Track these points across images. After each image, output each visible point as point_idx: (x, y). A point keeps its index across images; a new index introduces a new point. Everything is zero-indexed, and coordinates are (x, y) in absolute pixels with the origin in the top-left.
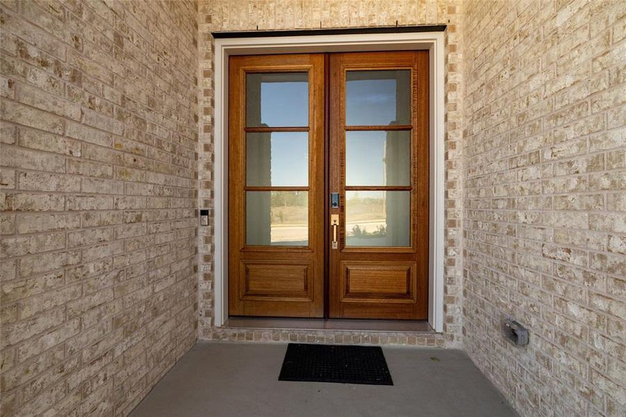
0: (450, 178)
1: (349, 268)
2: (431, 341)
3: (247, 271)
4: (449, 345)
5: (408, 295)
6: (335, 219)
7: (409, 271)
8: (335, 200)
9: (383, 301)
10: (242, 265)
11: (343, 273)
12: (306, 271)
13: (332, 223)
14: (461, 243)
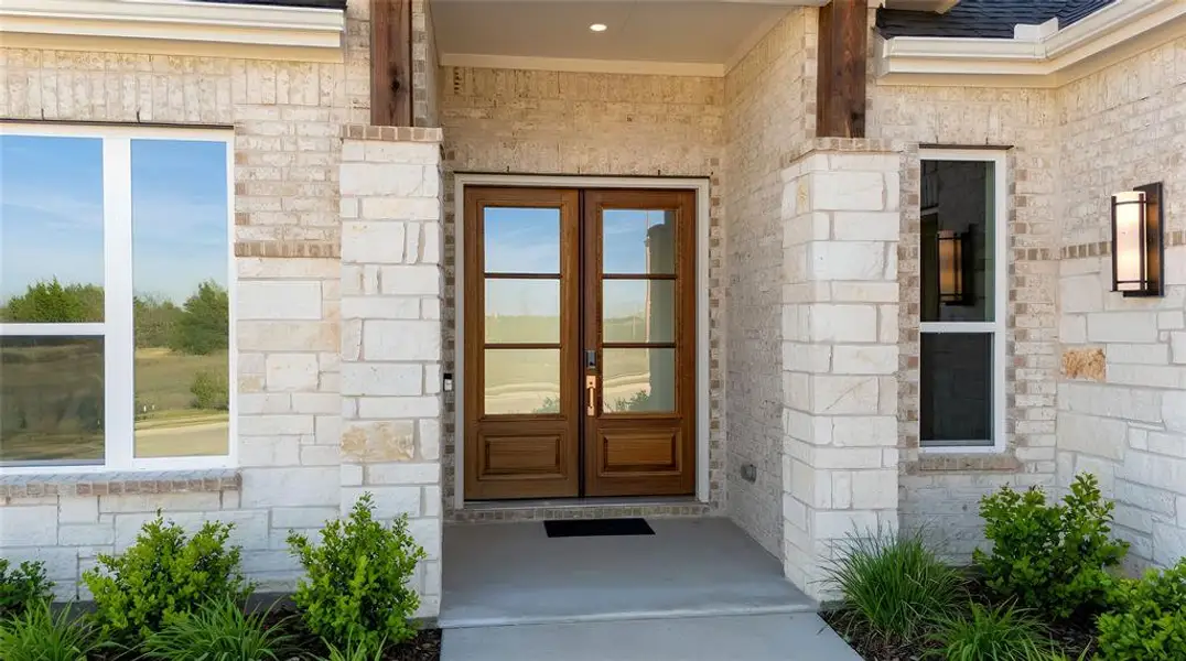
0: (714, 336)
1: (608, 438)
2: (695, 510)
3: (487, 445)
4: (713, 513)
5: (673, 466)
6: (591, 380)
7: (674, 439)
8: (591, 359)
9: (647, 474)
10: (481, 438)
11: (601, 442)
12: (558, 441)
13: (588, 386)
14: (724, 404)
